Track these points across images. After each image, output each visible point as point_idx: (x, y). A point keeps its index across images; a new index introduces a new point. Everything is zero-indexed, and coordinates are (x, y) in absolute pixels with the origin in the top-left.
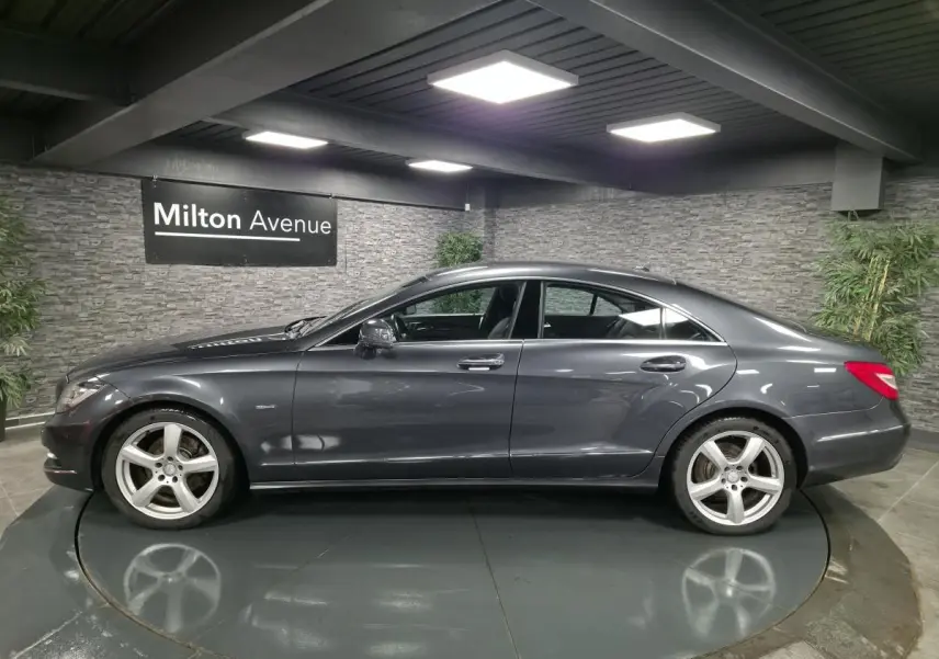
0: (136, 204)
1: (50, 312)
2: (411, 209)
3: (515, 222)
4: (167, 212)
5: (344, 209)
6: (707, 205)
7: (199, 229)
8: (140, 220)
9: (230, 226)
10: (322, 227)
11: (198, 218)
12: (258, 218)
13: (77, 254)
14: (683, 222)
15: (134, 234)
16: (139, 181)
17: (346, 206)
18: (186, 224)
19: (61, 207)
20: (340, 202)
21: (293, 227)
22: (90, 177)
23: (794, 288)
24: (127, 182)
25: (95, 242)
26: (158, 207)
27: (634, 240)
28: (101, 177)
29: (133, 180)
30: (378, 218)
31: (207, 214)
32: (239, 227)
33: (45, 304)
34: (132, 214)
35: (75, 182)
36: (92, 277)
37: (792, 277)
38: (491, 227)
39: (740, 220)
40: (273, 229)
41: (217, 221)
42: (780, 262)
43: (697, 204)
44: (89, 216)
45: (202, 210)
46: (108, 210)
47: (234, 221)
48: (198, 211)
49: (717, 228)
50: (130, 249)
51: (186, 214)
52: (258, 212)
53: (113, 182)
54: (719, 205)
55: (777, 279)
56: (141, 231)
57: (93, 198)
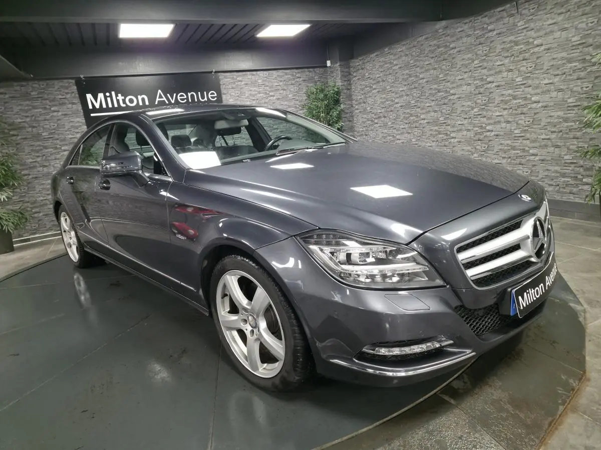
0: (74, 97)
1: (34, 173)
2: (280, 73)
3: (362, 69)
4: (96, 99)
5: (225, 80)
6: (502, 18)
7: (120, 108)
8: (80, 107)
9: (141, 104)
10: (210, 96)
11: (118, 101)
12: (160, 95)
13: (43, 134)
14: (482, 40)
15: (77, 117)
16: (73, 81)
17: (225, 77)
18: (110, 106)
19: (28, 105)
20: (221, 76)
21: (187, 98)
22: (41, 83)
23: (585, 85)
24: (65, 83)
25: (53, 125)
26: (89, 97)
27: (445, 65)
28: (48, 81)
29: (70, 81)
30: (254, 83)
31: (123, 98)
32: (147, 103)
33: (30, 168)
34: (73, 103)
35: (32, 87)
36: (56, 148)
37: (583, 74)
38: (347, 77)
39: (532, 25)
40: (173, 102)
41: (131, 101)
42: (570, 61)
43: (493, 19)
44: (45, 108)
45: (120, 95)
46: (56, 103)
47: (143, 100)
48: (117, 96)
49: (512, 38)
50: (77, 128)
51: (109, 99)
52: (160, 91)
53: (57, 84)
54: (512, 15)
55: (568, 77)
56: (82, 114)
57: (46, 96)
